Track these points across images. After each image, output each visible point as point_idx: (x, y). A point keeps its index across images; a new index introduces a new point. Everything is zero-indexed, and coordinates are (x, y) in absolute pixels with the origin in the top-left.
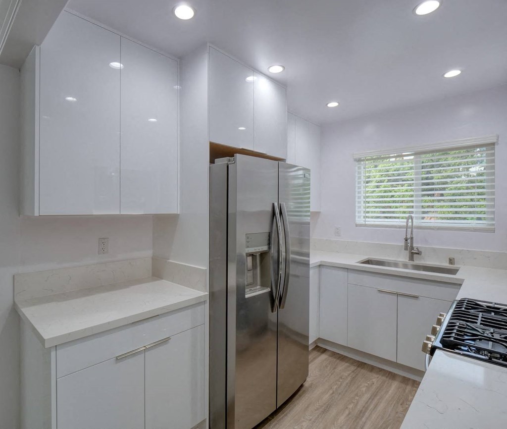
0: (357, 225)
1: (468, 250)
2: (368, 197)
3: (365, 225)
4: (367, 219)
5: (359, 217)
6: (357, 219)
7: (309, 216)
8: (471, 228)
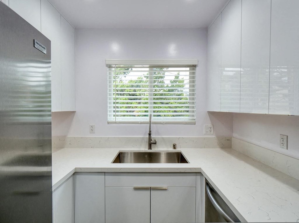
0: (108, 123)
1: (182, 138)
2: (117, 99)
3: (116, 123)
4: (117, 118)
5: (110, 115)
6: (108, 117)
7: (50, 115)
8: (183, 122)
